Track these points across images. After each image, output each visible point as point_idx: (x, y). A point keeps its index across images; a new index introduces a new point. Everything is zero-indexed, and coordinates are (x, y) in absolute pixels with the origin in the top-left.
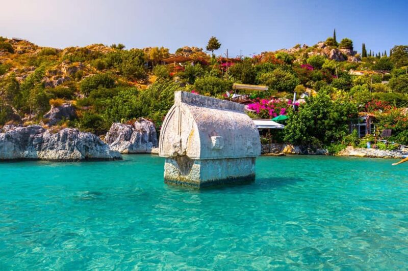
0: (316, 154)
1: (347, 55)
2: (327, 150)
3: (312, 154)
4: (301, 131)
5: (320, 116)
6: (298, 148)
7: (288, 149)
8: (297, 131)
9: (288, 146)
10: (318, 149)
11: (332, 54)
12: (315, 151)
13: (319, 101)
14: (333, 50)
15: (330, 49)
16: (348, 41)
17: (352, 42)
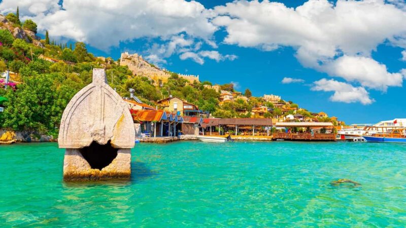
0: (41, 142)
1: (32, 38)
2: (52, 136)
3: (35, 142)
4: (27, 116)
5: (46, 101)
6: (20, 134)
7: (8, 136)
8: (22, 116)
9: (8, 132)
10: (43, 136)
11: (16, 32)
12: (39, 137)
13: (43, 85)
14: (17, 28)
15: (14, 27)
16: (32, 24)
17: (36, 26)
